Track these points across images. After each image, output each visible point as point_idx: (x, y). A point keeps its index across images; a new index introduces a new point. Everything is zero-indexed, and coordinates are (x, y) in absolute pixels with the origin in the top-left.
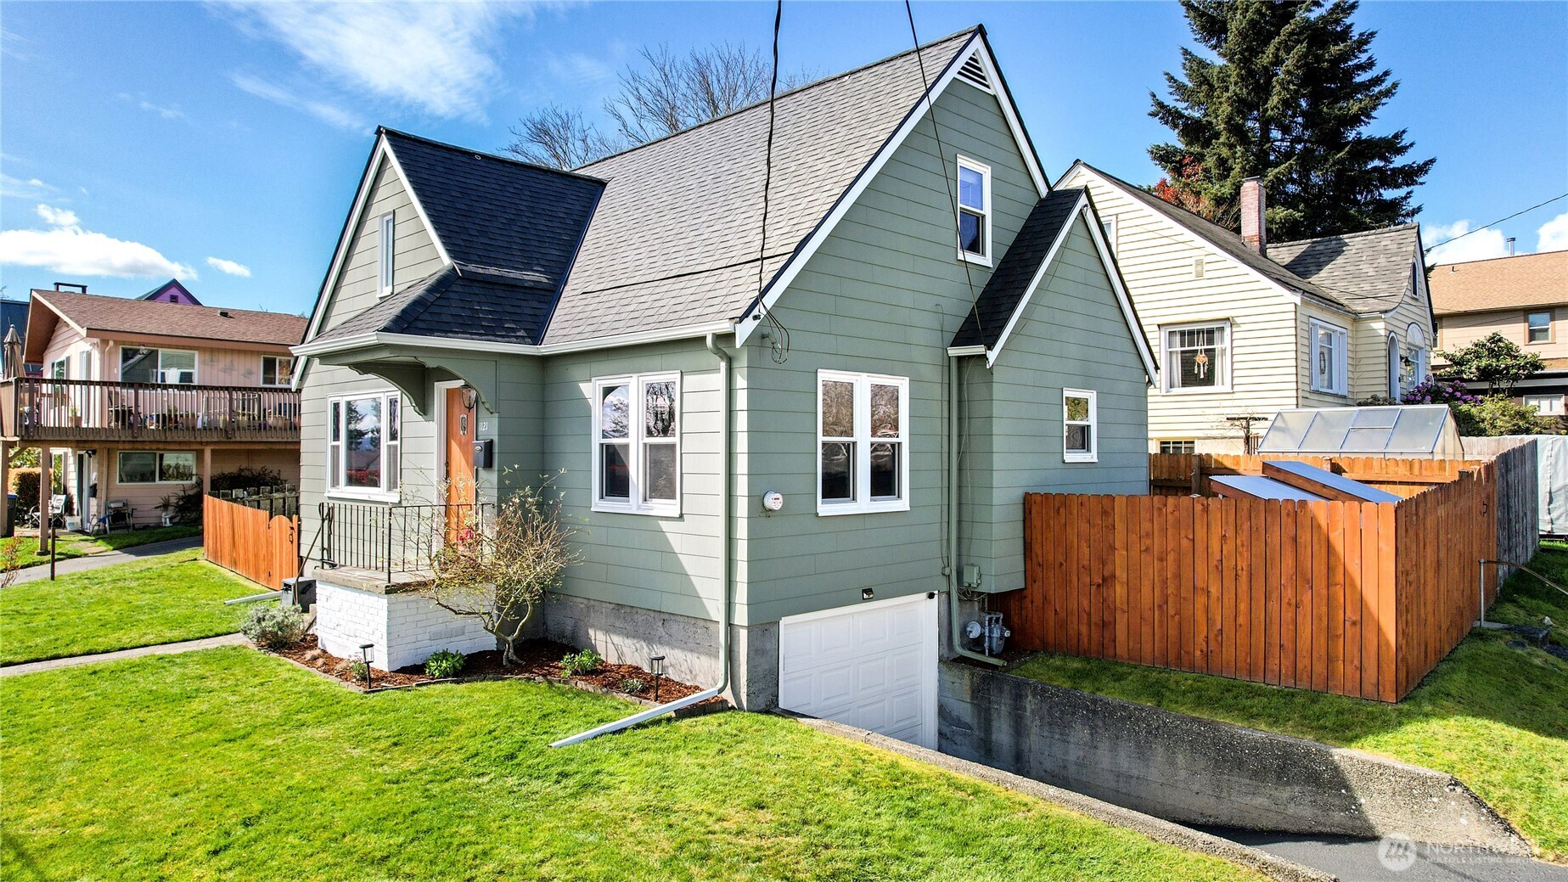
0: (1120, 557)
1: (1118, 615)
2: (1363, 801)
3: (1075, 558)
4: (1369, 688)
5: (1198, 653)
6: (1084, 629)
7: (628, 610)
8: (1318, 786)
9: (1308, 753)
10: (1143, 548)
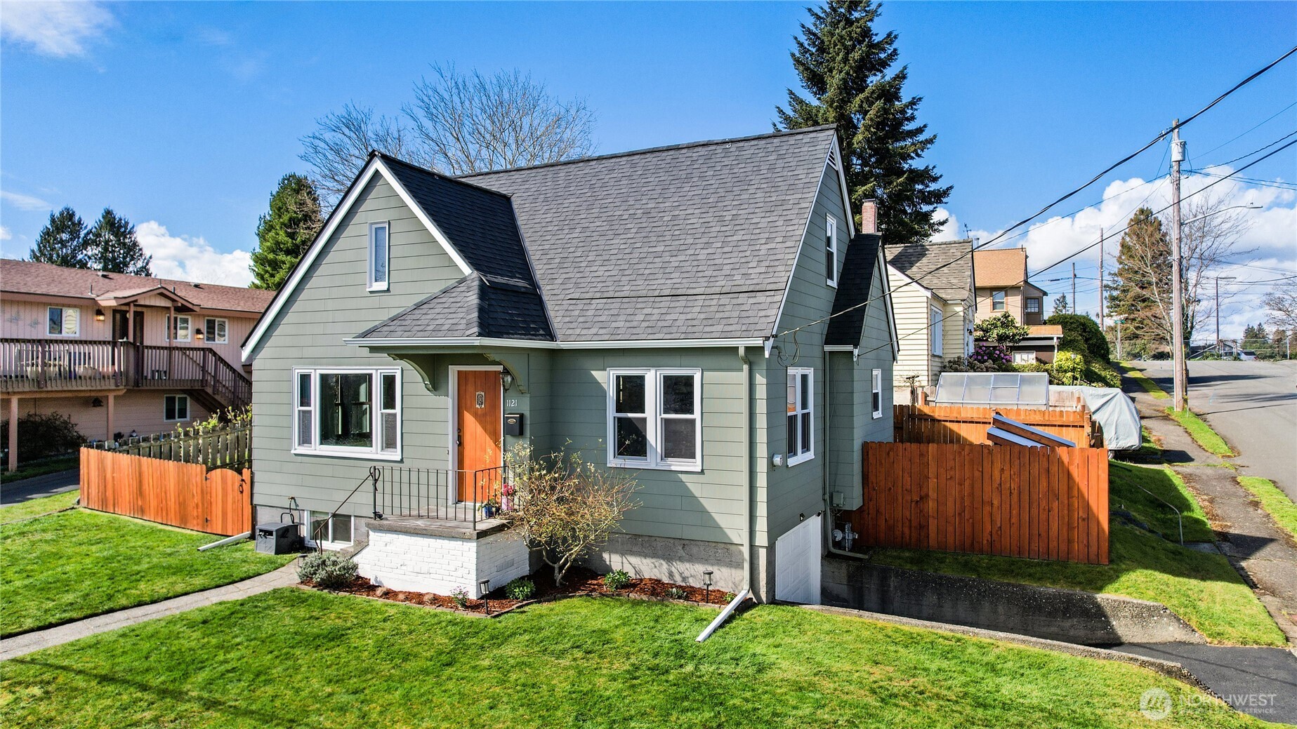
0: (932, 482)
1: (931, 520)
2: (1114, 623)
3: (901, 485)
4: (1093, 557)
5: (985, 542)
6: (907, 531)
7: (647, 539)
8: (1088, 617)
9: (1082, 599)
10: (948, 477)
